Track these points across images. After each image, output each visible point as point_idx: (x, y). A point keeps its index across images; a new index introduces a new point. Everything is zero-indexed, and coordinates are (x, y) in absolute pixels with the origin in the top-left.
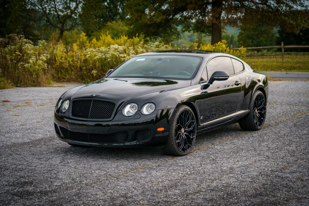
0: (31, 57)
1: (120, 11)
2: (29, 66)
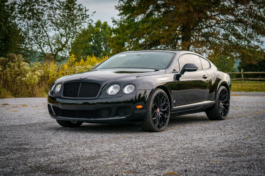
0: (28, 73)
1: (104, 49)
2: (26, 80)
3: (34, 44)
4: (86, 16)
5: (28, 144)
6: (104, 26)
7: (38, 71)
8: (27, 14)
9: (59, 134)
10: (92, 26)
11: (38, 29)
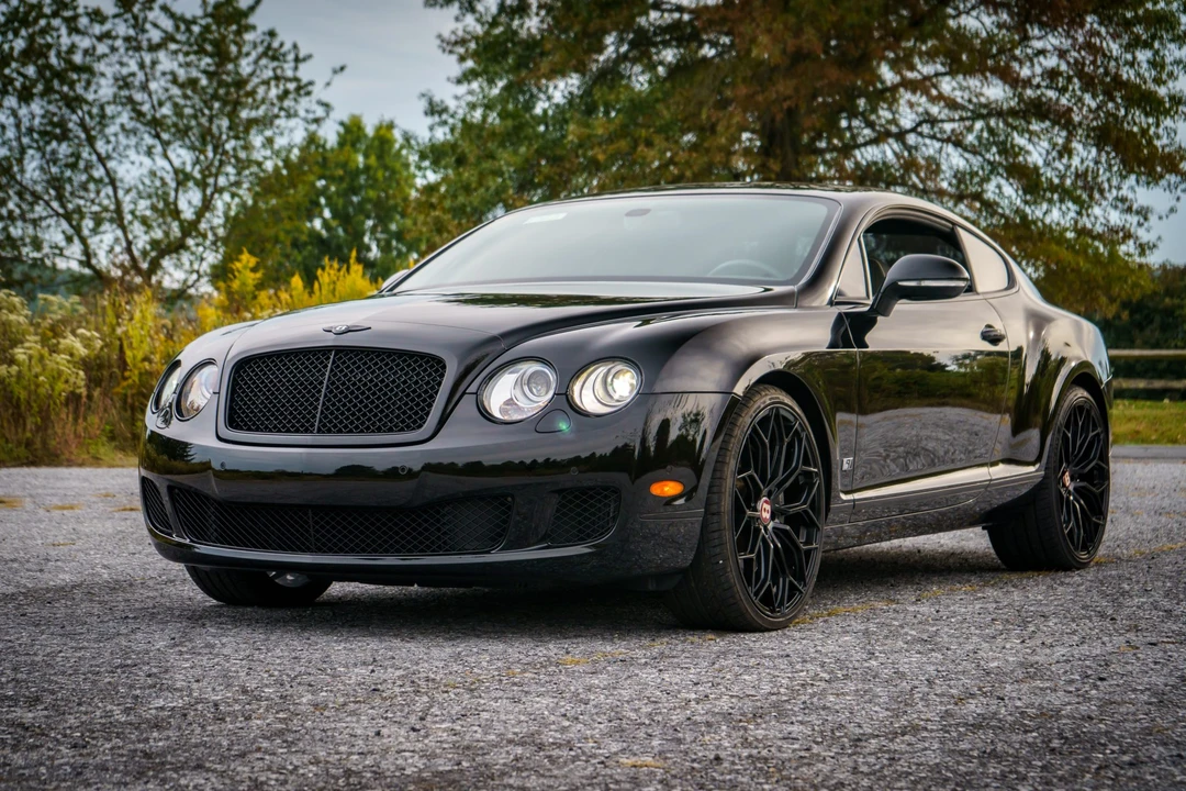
1: (374, 253)
2: (12, 376)
3: (46, 218)
4: (298, 89)
5: (34, 701)
6: (376, 143)
7: (73, 333)
8: (15, 75)
9: (211, 640)
10: (322, 142)
11: (64, 146)
